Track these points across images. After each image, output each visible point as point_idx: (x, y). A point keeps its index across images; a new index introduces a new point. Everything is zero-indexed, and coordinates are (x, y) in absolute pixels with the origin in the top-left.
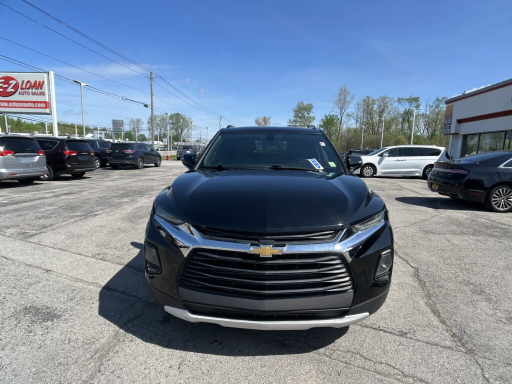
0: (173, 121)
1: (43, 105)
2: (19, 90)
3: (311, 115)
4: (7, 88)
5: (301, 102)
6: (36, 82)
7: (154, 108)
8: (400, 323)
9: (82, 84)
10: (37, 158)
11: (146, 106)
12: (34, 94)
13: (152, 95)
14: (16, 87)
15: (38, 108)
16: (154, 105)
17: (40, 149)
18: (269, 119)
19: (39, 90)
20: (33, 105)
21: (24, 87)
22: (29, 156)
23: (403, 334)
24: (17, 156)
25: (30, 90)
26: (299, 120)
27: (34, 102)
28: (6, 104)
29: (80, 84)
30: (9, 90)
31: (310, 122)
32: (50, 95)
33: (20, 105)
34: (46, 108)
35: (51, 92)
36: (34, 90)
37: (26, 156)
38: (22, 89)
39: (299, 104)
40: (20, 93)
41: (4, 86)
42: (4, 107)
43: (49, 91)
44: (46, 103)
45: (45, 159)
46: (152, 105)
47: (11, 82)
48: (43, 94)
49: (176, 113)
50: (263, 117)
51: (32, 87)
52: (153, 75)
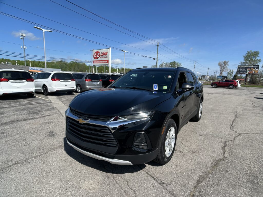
0: (171, 65)
1: (107, 61)
2: (100, 56)
3: (258, 58)
4: (97, 56)
5: (250, 51)
6: (105, 52)
7: (158, 60)
8: (167, 179)
9: (125, 51)
10: (99, 82)
11: (154, 59)
12: (104, 57)
13: (157, 53)
14: (99, 55)
15: (105, 63)
16: (158, 58)
17: (100, 79)
18: (228, 62)
19: (106, 56)
20: (103, 62)
21: (102, 55)
22: (96, 82)
23: (162, 183)
24: (92, 82)
25: (103, 56)
26: (248, 62)
27: (104, 61)
28: (96, 62)
29: (124, 51)
30: (98, 56)
31: (256, 63)
32: (109, 58)
33: (100, 62)
34: (107, 63)
35: (110, 55)
36: (104, 56)
37: (95, 82)
38: (101, 56)
39: (248, 52)
40: (100, 58)
41: (96, 55)
42: (96, 63)
43: (109, 56)
44: (107, 60)
45: (102, 83)
46: (157, 58)
47: (98, 53)
48: (107, 57)
49: (173, 61)
50: (224, 62)
51: (104, 55)
52: (159, 44)
